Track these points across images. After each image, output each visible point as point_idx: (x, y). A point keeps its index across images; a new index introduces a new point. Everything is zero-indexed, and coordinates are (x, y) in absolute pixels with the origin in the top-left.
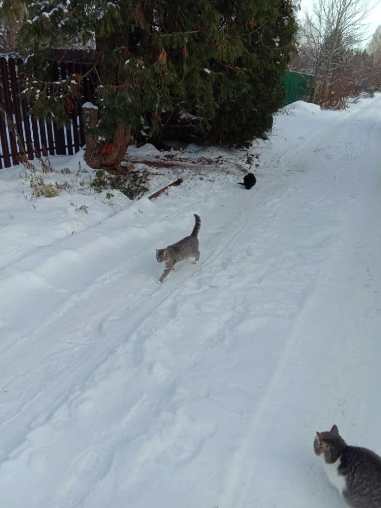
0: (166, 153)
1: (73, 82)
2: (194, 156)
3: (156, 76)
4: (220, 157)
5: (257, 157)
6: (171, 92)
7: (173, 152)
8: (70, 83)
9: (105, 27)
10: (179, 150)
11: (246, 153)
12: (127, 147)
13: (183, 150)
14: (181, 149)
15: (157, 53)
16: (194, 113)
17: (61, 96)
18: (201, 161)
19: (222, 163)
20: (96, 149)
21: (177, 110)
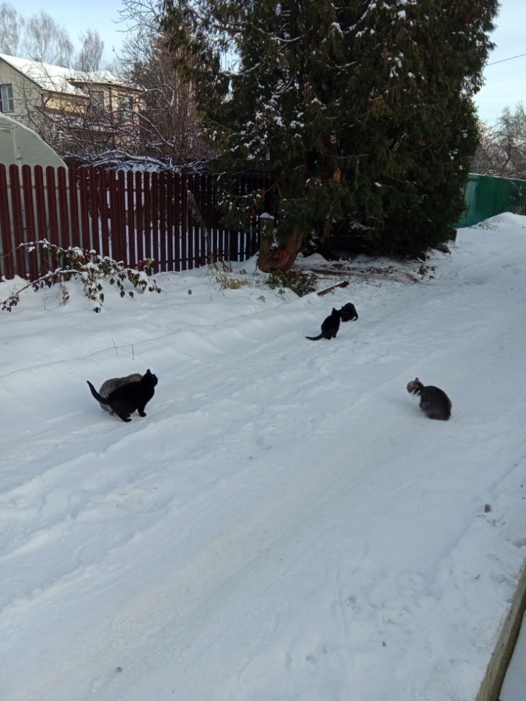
0: (334, 262)
1: (258, 195)
2: (363, 266)
3: (330, 191)
4: (391, 267)
5: (433, 269)
6: (342, 204)
7: (341, 262)
8: (255, 197)
9: (292, 153)
10: (348, 260)
11: (420, 264)
12: (297, 254)
13: (352, 260)
14: (350, 259)
15: (332, 172)
16: (364, 223)
17: (248, 208)
18: (370, 270)
19: (391, 273)
20: (268, 255)
21: (348, 220)
